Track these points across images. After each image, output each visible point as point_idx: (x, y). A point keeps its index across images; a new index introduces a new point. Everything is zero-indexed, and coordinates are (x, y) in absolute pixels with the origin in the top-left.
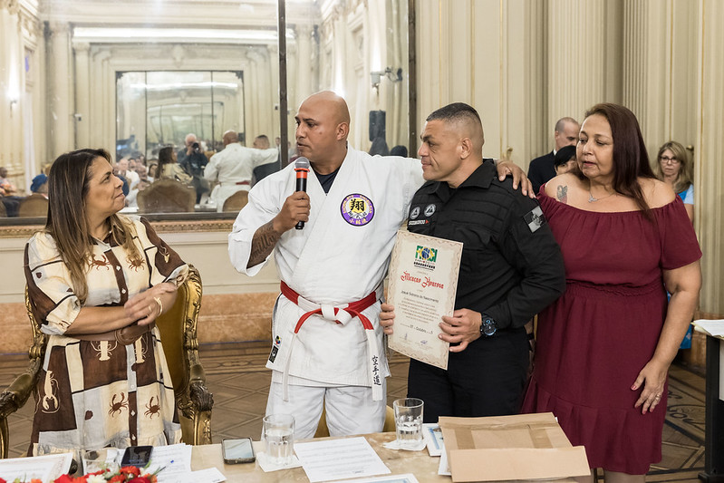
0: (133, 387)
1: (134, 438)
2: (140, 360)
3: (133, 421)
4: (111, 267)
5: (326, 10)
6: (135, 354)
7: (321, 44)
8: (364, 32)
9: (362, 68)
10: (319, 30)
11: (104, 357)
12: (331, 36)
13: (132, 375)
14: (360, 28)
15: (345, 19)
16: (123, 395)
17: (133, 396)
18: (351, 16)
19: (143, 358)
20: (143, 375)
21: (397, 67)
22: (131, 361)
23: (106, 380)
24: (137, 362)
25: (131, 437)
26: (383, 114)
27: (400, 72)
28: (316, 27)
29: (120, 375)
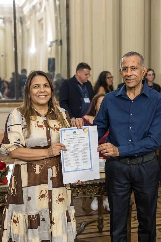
0: (51, 188)
1: (50, 212)
2: (55, 175)
3: (50, 204)
4: (45, 128)
5: (26, 10)
6: (52, 172)
7: (24, 26)
8: (43, 21)
9: (43, 38)
10: (22, 19)
11: (37, 172)
12: (29, 23)
13: (50, 182)
14: (41, 20)
15: (35, 15)
16: (46, 191)
17: (50, 192)
18: (38, 14)
19: (56, 175)
20: (56, 183)
21: (59, 39)
22: (50, 176)
23: (38, 183)
24: (53, 176)
25: (49, 211)
26: (54, 59)
27: (61, 41)
28: (21, 18)
29: (45, 181)
